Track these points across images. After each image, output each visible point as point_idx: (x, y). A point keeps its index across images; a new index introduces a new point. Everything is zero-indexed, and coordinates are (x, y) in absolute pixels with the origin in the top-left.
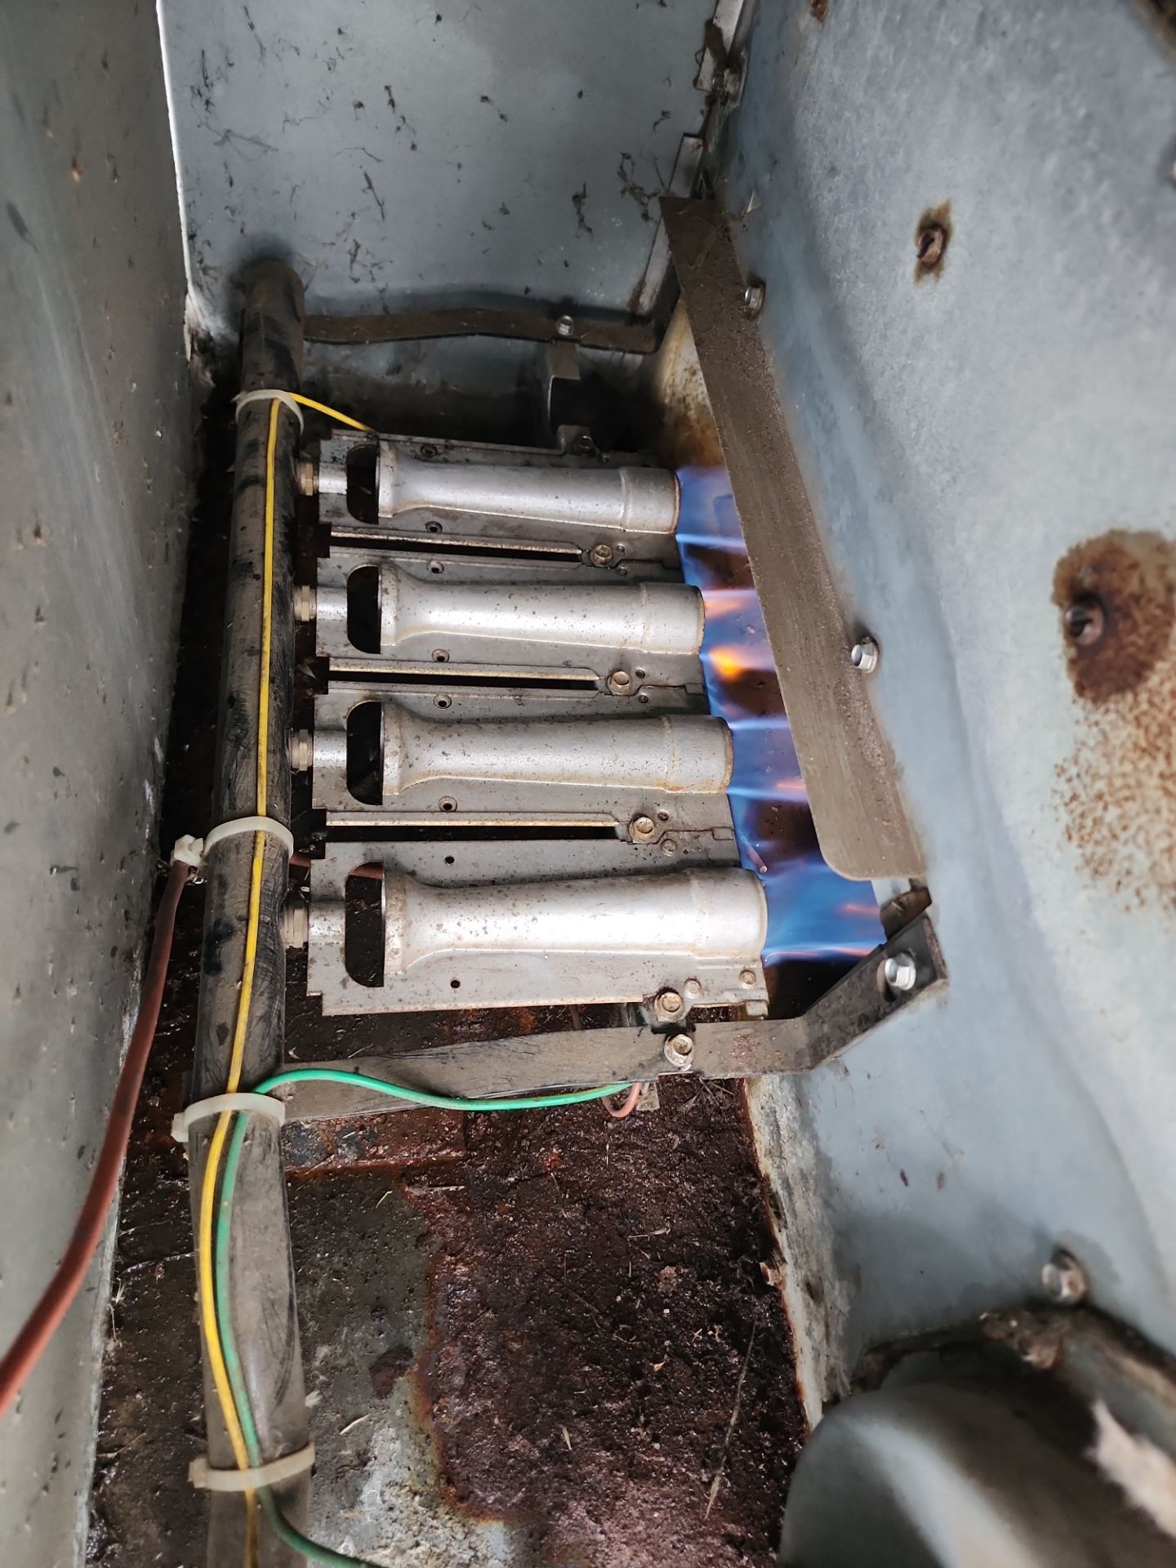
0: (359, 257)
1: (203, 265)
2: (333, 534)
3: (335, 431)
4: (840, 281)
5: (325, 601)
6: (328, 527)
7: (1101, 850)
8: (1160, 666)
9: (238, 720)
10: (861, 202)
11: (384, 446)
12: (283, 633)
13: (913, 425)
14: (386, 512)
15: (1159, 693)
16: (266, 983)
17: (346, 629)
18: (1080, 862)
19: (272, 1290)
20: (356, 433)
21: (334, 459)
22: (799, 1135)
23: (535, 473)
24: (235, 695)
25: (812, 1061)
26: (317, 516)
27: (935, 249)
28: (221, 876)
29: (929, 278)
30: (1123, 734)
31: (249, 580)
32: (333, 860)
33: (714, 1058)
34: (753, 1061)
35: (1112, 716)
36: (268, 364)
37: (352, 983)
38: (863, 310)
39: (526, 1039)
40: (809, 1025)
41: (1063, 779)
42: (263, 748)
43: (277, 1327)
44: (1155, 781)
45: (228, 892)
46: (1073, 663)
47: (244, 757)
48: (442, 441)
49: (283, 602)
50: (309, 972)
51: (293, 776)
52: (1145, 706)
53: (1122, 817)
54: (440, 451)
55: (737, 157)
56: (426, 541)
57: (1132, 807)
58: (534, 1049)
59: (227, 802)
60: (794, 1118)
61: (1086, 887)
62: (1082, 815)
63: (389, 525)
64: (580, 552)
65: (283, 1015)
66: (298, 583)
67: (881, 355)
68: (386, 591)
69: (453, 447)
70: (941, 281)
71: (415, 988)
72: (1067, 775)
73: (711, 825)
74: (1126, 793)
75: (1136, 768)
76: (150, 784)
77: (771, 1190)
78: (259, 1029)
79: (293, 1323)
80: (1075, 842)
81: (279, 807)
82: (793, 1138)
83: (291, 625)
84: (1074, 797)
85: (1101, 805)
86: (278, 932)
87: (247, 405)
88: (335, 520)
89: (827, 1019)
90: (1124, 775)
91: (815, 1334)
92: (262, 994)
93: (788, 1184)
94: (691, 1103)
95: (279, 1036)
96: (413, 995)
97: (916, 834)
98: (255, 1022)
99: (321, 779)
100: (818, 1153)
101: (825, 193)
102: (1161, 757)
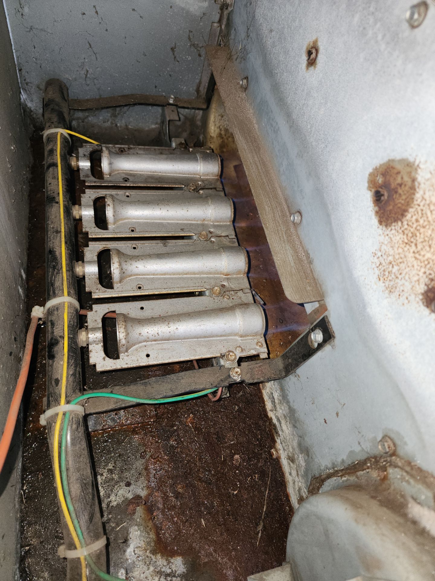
0: (88, 76)
1: (26, 81)
2: (86, 184)
3: (84, 144)
4: (277, 73)
5: (85, 210)
6: (84, 181)
7: (392, 283)
8: (411, 210)
9: (54, 259)
10: (283, 41)
11: (104, 149)
12: (69, 224)
13: (309, 127)
14: (107, 175)
15: (411, 221)
16: (73, 361)
17: (94, 221)
18: (384, 288)
19: (84, 479)
20: (93, 144)
21: (85, 155)
22: (282, 401)
23: (164, 156)
24: (52, 250)
25: (285, 373)
26: (80, 178)
27: (313, 56)
28: (51, 321)
29: (312, 68)
30: (398, 238)
31: (54, 204)
32: (96, 311)
33: (249, 375)
34: (264, 375)
35: (393, 231)
36: (55, 119)
37: (107, 359)
38: (287, 84)
39: (177, 374)
40: (283, 360)
41: (376, 258)
42: (64, 269)
43: (88, 494)
44: (412, 254)
45: (55, 326)
46: (377, 212)
47: (57, 273)
48: (127, 146)
49: (68, 212)
50: (90, 355)
51: (77, 280)
52: (406, 226)
53: (399, 270)
54: (126, 150)
55: (234, 29)
56: (123, 185)
57: (403, 266)
58: (180, 378)
59: (52, 292)
60: (280, 395)
61: (387, 298)
62: (384, 271)
63: (109, 179)
64: (184, 186)
65: (81, 373)
66: (74, 204)
67: (295, 101)
68: (109, 205)
69: (131, 148)
70: (316, 69)
71: (132, 359)
72: (377, 256)
73: (242, 288)
74: (400, 260)
75: (404, 251)
76: (21, 287)
77: (273, 423)
78: (71, 379)
79: (94, 491)
80: (381, 281)
81: (72, 292)
82: (280, 403)
83: (72, 221)
84: (380, 264)
85: (391, 266)
86: (76, 341)
87: (48, 135)
88: (86, 179)
89: (290, 357)
90: (399, 254)
91: (293, 474)
92: (72, 366)
93: (279, 420)
94: (241, 393)
95: (80, 381)
96: (131, 361)
97: (320, 284)
98: (69, 377)
99: (88, 280)
100: (290, 408)
101: (269, 39)
102: (413, 245)
